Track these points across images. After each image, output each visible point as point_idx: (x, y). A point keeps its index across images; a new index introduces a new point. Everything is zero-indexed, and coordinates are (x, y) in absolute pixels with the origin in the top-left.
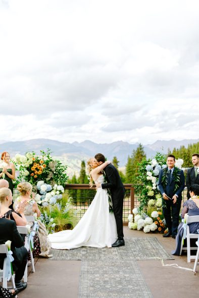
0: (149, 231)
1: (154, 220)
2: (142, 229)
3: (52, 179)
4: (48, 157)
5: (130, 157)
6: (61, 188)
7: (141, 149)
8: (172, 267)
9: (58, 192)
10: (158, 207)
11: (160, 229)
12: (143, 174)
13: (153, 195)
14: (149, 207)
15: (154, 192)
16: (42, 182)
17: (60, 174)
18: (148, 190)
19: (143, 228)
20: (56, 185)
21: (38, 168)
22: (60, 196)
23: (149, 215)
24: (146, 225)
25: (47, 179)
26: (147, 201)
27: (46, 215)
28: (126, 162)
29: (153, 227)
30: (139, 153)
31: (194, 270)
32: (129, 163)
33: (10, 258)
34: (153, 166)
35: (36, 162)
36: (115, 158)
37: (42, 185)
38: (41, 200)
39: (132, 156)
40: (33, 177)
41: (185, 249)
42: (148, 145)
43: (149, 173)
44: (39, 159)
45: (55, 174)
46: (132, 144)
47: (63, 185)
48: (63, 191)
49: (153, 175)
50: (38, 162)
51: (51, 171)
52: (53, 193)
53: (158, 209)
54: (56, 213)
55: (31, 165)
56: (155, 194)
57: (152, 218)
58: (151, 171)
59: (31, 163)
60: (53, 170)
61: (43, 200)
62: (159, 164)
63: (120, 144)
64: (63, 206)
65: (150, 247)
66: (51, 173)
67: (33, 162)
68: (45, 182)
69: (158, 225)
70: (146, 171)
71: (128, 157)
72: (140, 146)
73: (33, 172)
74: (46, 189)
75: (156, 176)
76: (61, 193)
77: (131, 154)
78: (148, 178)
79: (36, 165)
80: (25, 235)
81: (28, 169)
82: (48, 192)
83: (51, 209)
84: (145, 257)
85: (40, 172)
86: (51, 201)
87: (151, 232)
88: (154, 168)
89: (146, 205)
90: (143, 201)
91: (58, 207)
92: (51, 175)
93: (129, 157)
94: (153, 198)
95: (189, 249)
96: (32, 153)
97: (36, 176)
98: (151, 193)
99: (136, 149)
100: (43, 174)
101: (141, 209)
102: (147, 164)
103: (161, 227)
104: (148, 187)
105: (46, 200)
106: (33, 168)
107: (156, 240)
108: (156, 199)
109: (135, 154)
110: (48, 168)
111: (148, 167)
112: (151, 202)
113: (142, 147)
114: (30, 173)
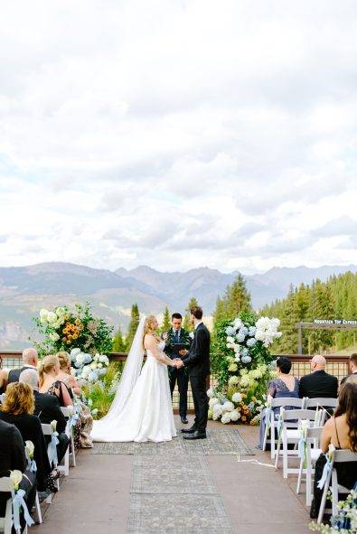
0: (228, 420)
1: (236, 405)
2: (219, 419)
3: (91, 346)
4: (86, 313)
5: (222, 299)
6: (104, 358)
7: (240, 285)
8: (250, 463)
9: (100, 365)
10: (242, 387)
11: (244, 419)
12: (222, 339)
13: (236, 370)
14: (230, 387)
15: (239, 365)
16: (78, 350)
17: (104, 339)
18: (228, 363)
19: (221, 416)
20: (97, 355)
21: (73, 330)
22: (103, 371)
23: (230, 399)
24: (224, 412)
25: (86, 346)
26: (227, 378)
27: (83, 397)
28: (214, 308)
29: (235, 415)
30: (236, 291)
31: (276, 466)
32: (220, 310)
33: (56, 441)
34: (236, 328)
35: (69, 321)
36: (193, 300)
37: (77, 355)
38: (76, 375)
39: (224, 298)
40: (65, 343)
41: (269, 442)
42: (257, 275)
43: (229, 339)
44: (73, 317)
45: (96, 339)
46: (226, 273)
47: (107, 354)
48: (107, 363)
49: (235, 342)
50: (72, 321)
51: (90, 334)
52: (93, 366)
53: (242, 390)
54: (98, 394)
55: (63, 326)
56: (239, 369)
57: (234, 403)
58: (232, 336)
59: (63, 322)
60: (94, 332)
61: (79, 377)
62: (245, 326)
63: (203, 272)
64: (108, 385)
65: (226, 440)
66: (90, 337)
67: (66, 321)
68: (82, 350)
69: (242, 413)
70: (226, 335)
71: (216, 298)
72: (240, 278)
73: (66, 335)
74: (83, 360)
75: (239, 343)
76: (104, 365)
77: (222, 293)
78: (229, 346)
79: (69, 327)
80: (67, 418)
81: (59, 331)
82: (86, 364)
83: (91, 389)
84: (217, 452)
85: (75, 336)
86: (90, 378)
87: (232, 422)
88: (237, 331)
89: (227, 384)
90: (222, 379)
91: (101, 385)
92: (90, 341)
93: (219, 298)
94: (237, 374)
95: (273, 441)
96: (63, 309)
97: (69, 342)
98: (233, 368)
99: (231, 285)
100: (79, 339)
101: (218, 390)
102: (227, 325)
103: (246, 415)
104: (228, 358)
105: (83, 375)
106: (65, 331)
107: (237, 433)
108: (241, 376)
109: (230, 295)
110: (86, 330)
111: (229, 330)
112: (233, 379)
113: (244, 280)
114: (61, 337)
